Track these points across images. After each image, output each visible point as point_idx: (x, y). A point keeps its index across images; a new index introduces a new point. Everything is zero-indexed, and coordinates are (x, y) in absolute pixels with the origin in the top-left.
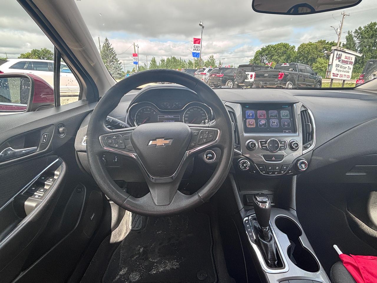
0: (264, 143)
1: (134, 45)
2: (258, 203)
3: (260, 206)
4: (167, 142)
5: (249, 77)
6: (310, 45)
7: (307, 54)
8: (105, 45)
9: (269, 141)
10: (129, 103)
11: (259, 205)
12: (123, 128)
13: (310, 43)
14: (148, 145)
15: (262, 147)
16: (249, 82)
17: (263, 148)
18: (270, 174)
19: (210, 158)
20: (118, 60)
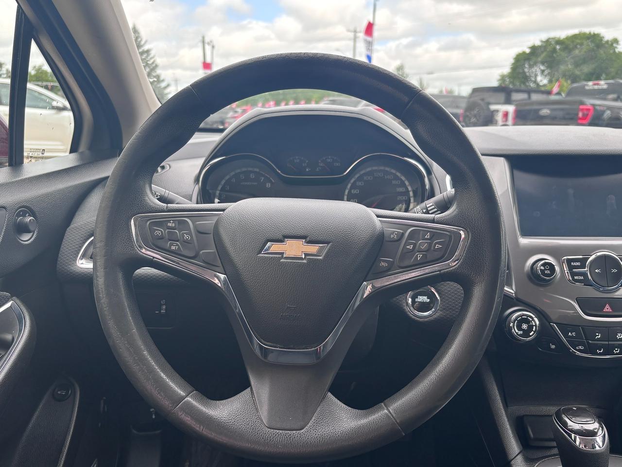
0: (578, 264)
1: (204, 42)
2: (570, 436)
3: (578, 443)
5: (499, 117)
14: (260, 252)
17: (576, 278)
18: (600, 354)
19: (423, 307)
20: (162, 79)
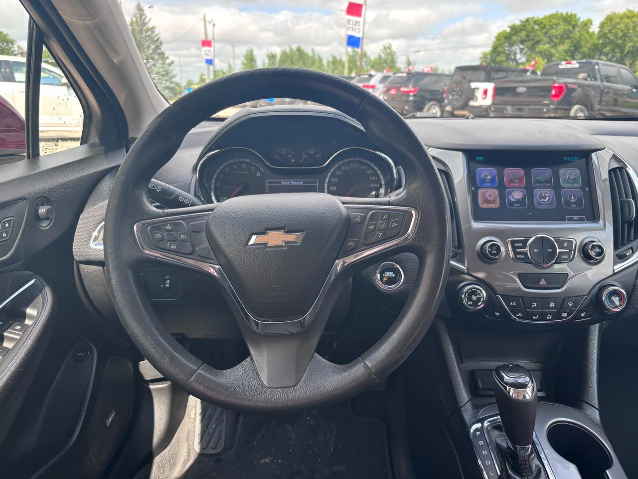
0: (520, 245)
1: (205, 20)
2: (506, 388)
3: (511, 394)
4: (292, 237)
5: (479, 94)
6: (628, 17)
7: (621, 38)
8: (134, 19)
9: (531, 240)
10: (198, 151)
11: (509, 392)
12: (187, 206)
13: (630, 11)
14: (247, 244)
15: (516, 253)
16: (480, 107)
17: (518, 256)
18: (535, 320)
19: (391, 281)
20: (166, 56)
